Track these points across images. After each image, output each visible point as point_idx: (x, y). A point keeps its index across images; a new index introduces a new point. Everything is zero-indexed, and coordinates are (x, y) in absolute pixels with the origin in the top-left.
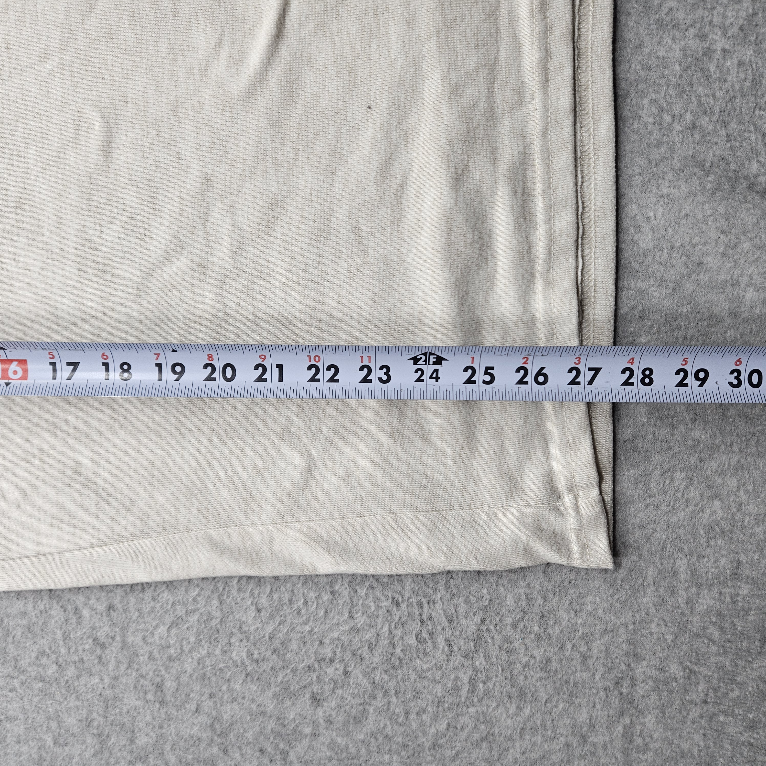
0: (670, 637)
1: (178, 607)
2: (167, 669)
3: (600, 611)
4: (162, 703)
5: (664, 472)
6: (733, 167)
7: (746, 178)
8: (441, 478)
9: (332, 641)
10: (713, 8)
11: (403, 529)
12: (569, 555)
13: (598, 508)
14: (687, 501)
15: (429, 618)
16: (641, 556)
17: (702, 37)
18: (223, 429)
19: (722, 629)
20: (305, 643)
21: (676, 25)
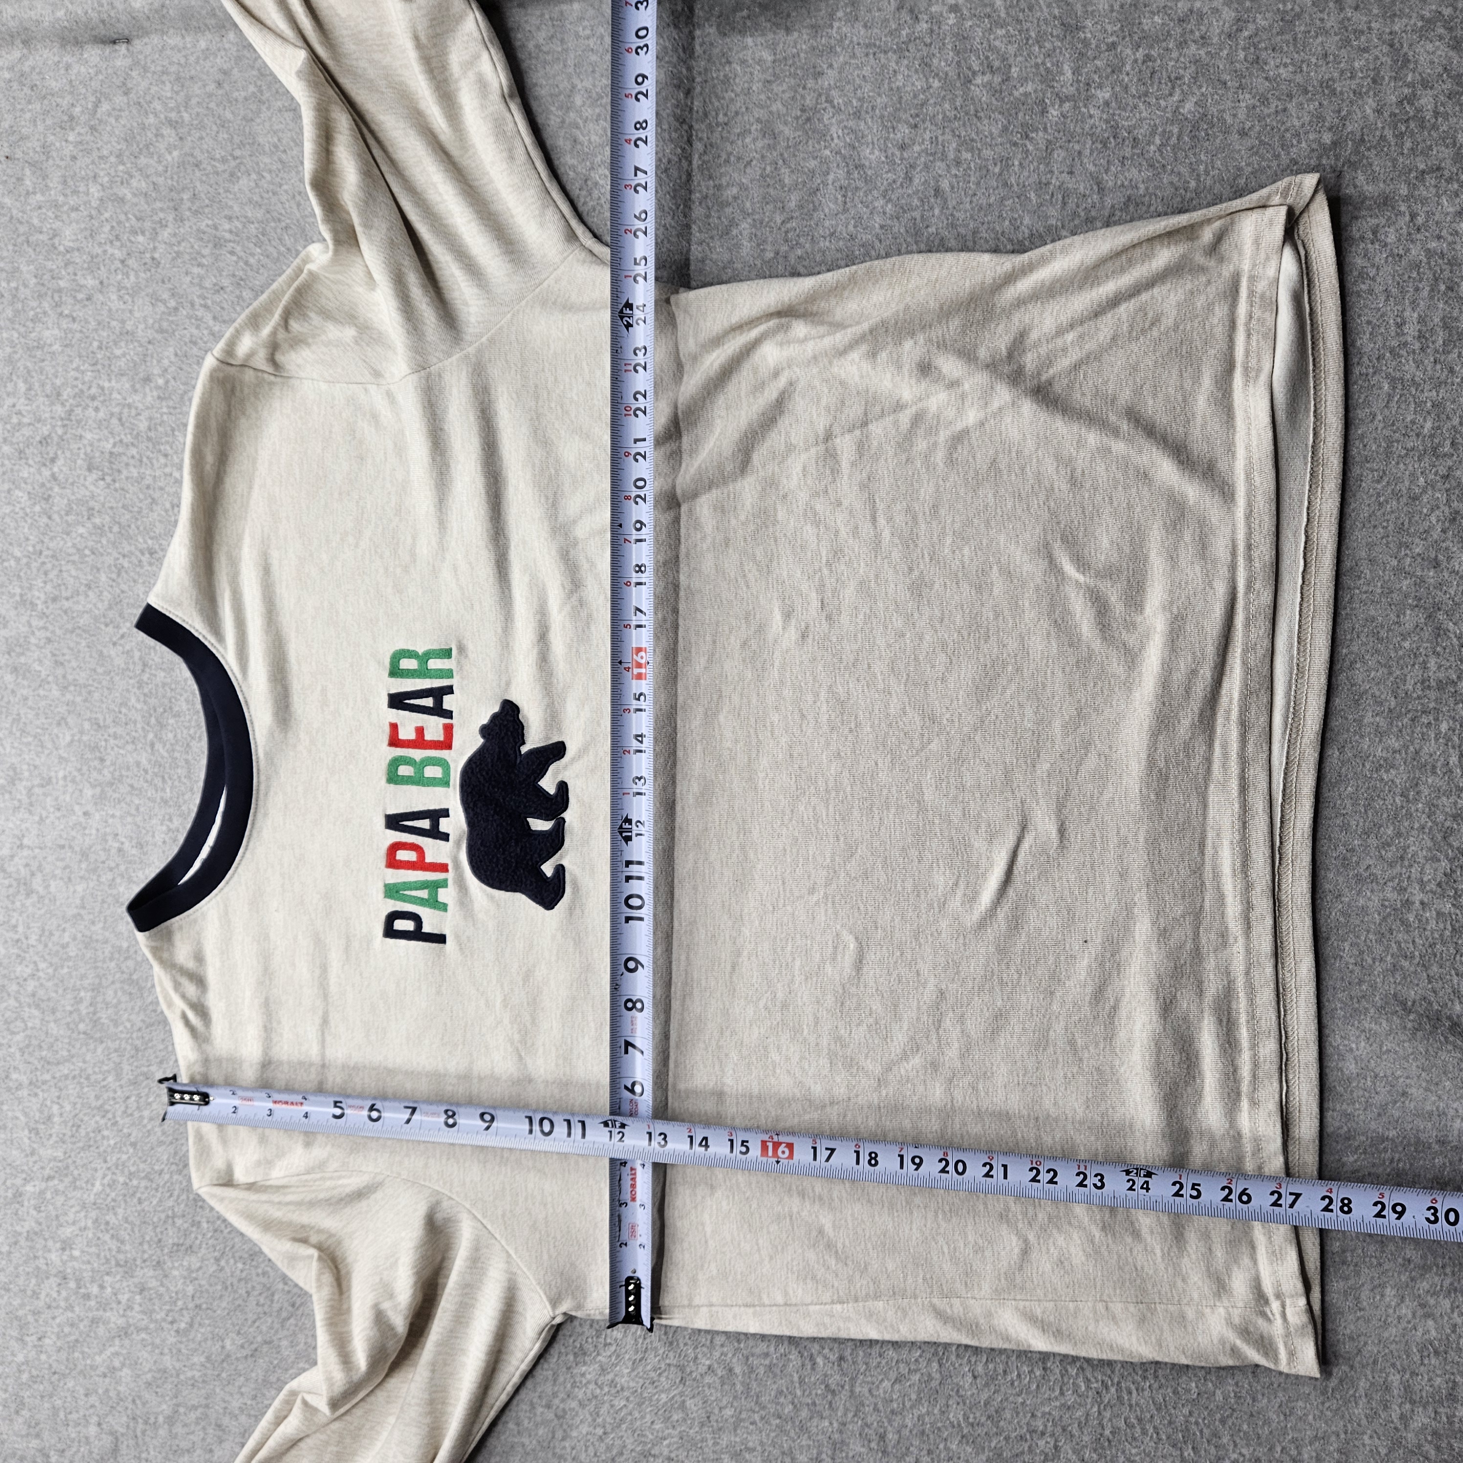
0: (1383, 1451)
1: (901, 1366)
2: (890, 1421)
3: (1311, 1417)
4: (884, 1452)
5: (1375, 1287)
6: (1436, 1007)
7: (1449, 1018)
8: (1151, 1272)
9: (1044, 1414)
10: (1411, 866)
11: (1114, 1318)
12: (1276, 1360)
13: (1305, 1318)
14: (1399, 1318)
15: (1137, 1404)
16: (1352, 1367)
17: (1402, 890)
18: (947, 1208)
19: (1438, 1448)
20: (1018, 1414)
21: (1374, 879)
